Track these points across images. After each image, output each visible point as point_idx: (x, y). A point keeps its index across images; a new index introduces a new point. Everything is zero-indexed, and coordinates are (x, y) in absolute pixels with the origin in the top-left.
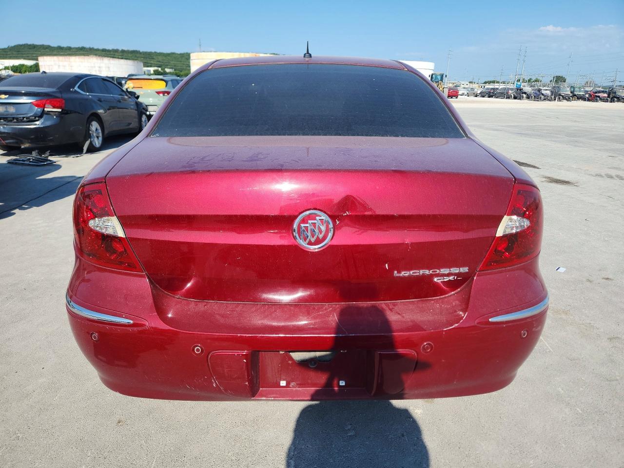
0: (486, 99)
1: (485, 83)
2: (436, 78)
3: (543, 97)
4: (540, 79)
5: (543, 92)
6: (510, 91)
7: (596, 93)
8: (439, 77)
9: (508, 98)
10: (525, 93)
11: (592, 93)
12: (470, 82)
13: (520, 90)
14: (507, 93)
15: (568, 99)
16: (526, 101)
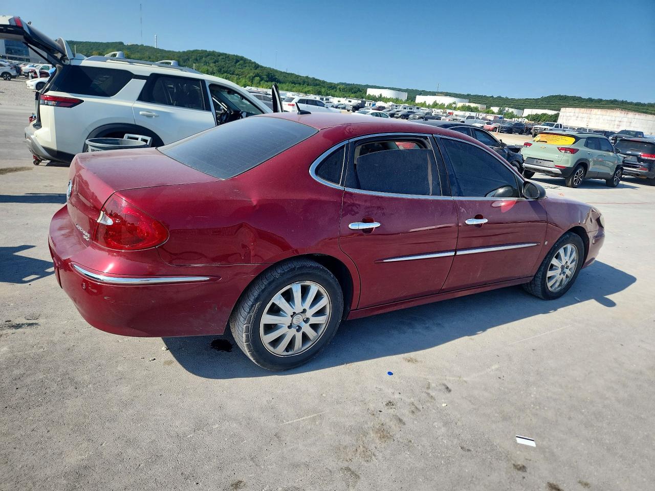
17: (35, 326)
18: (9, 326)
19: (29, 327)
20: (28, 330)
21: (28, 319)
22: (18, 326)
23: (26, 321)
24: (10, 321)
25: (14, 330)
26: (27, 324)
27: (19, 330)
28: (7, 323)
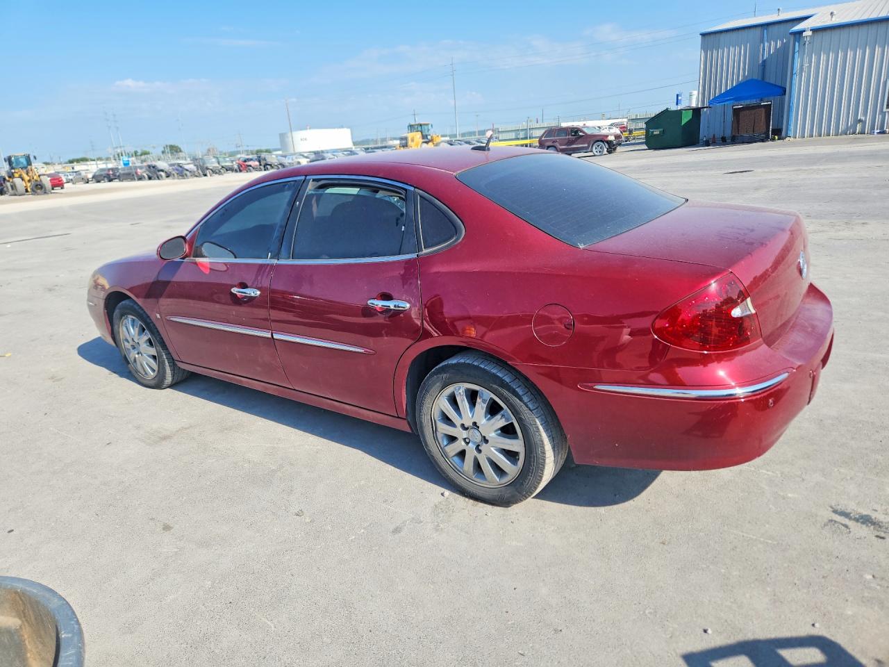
0: (105, 185)
1: (71, 162)
2: (18, 162)
3: (188, 173)
4: (150, 150)
5: (186, 167)
6: (139, 170)
7: (245, 161)
8: (23, 161)
9: (140, 179)
10: (162, 171)
11: (241, 162)
12: (46, 164)
13: (154, 167)
14: (136, 173)
15: (219, 173)
16: (168, 181)
17: (839, 508)
18: (880, 527)
19: (848, 511)
20: (851, 506)
21: (846, 526)
22: (865, 520)
23: (850, 523)
24: (877, 536)
25: (874, 515)
26: (850, 519)
27: (865, 513)
28: (882, 535)
